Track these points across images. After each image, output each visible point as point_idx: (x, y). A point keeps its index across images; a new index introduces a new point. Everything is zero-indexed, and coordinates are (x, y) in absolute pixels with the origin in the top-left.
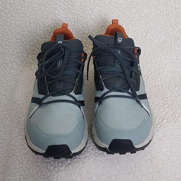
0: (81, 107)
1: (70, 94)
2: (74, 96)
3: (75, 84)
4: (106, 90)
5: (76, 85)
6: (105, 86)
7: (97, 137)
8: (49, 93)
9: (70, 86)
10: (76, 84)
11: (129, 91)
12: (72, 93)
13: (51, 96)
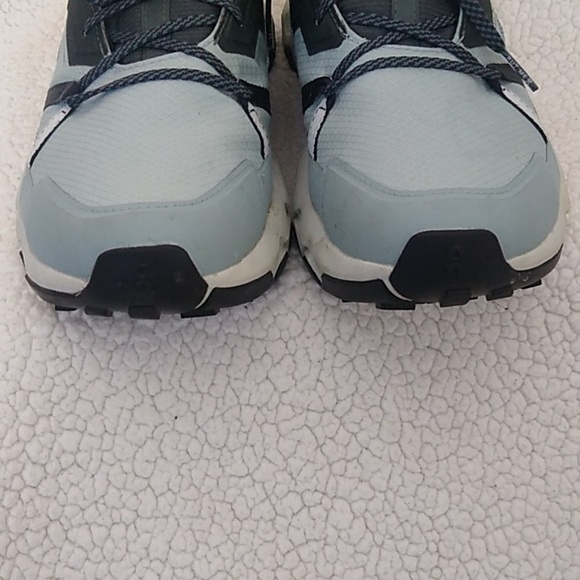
0: (251, 107)
1: (200, 45)
2: (219, 58)
3: (221, 7)
4: (353, 40)
5: (227, 10)
6: (349, 23)
7: (330, 244)
8: (109, 54)
9: (197, 16)
10: (226, 7)
11: (454, 41)
12: (209, 44)
13: (117, 65)
